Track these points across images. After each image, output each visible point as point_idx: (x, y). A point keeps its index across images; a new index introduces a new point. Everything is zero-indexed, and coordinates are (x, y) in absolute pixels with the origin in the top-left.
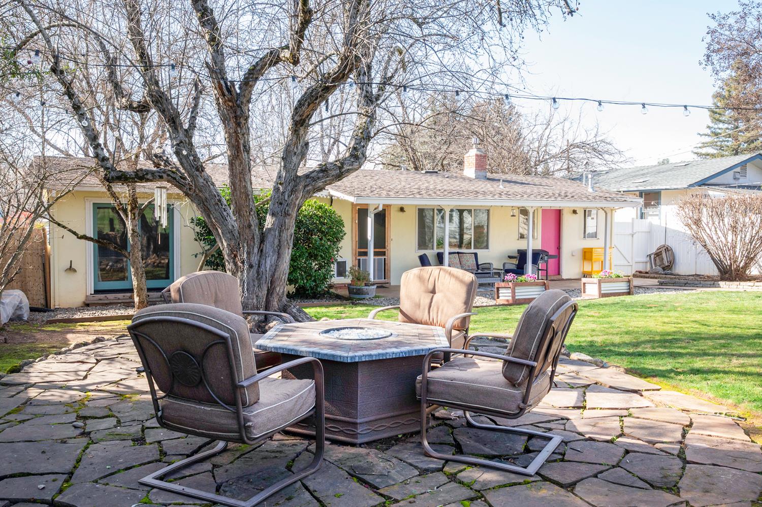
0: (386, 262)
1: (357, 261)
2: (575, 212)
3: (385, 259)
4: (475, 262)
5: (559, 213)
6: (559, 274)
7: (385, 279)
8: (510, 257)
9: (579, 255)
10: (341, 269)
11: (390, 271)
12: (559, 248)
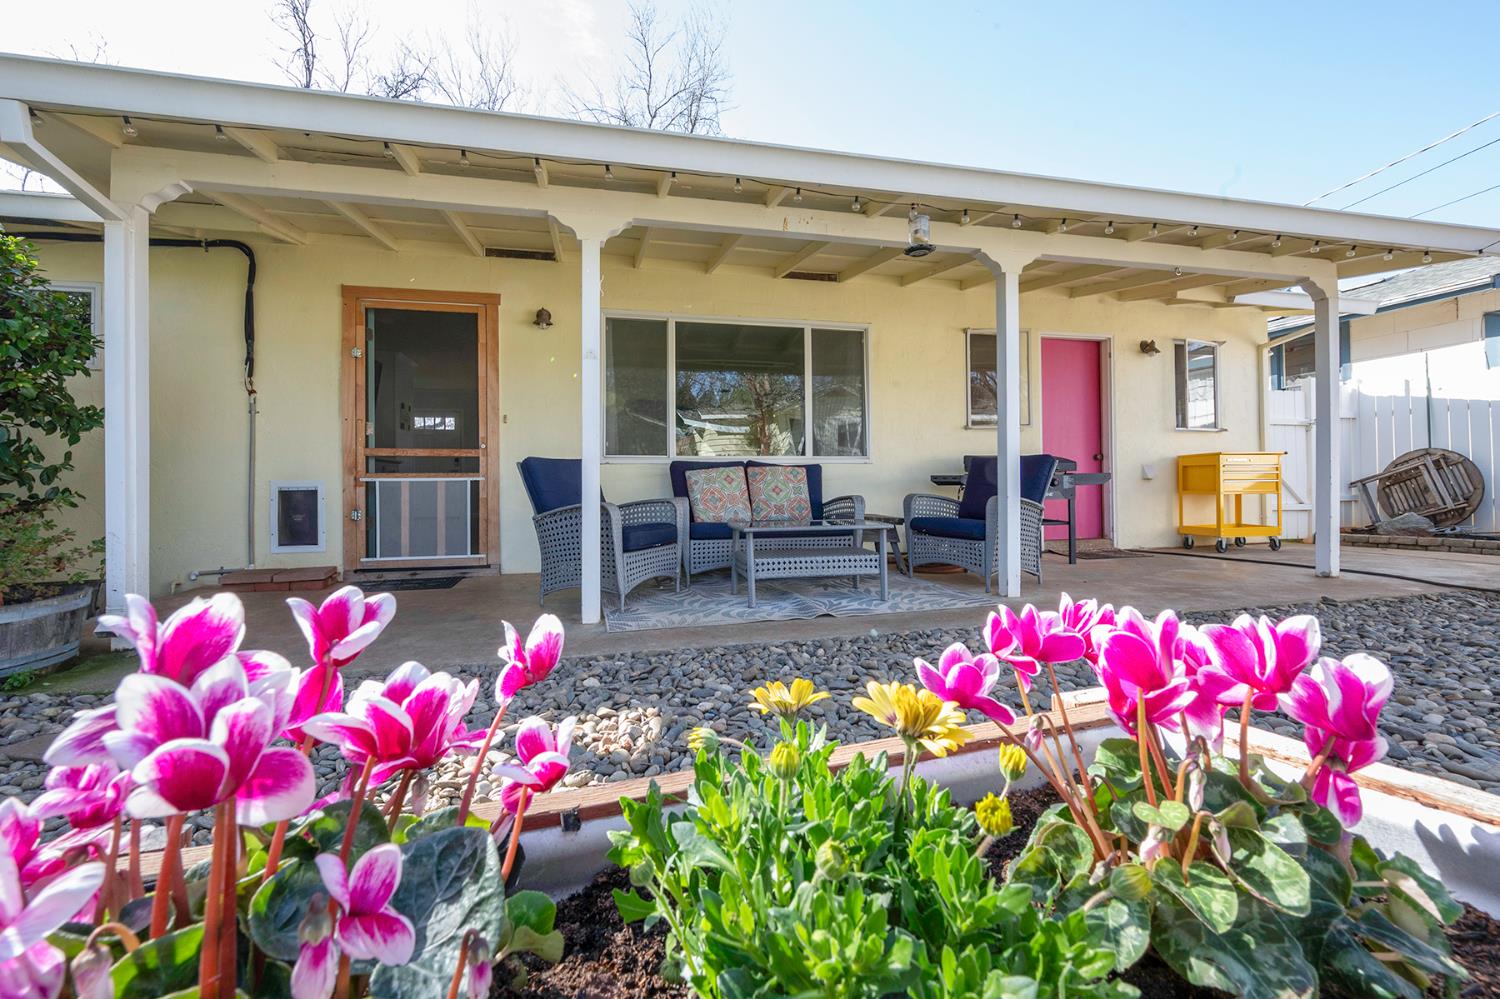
0: (482, 495)
1: (362, 491)
2: (1147, 348)
3: (475, 485)
4: (805, 495)
5: (1095, 353)
6: (1101, 534)
7: (475, 550)
8: (940, 481)
9: (1165, 479)
10: (298, 518)
11: (498, 525)
12: (1098, 456)
